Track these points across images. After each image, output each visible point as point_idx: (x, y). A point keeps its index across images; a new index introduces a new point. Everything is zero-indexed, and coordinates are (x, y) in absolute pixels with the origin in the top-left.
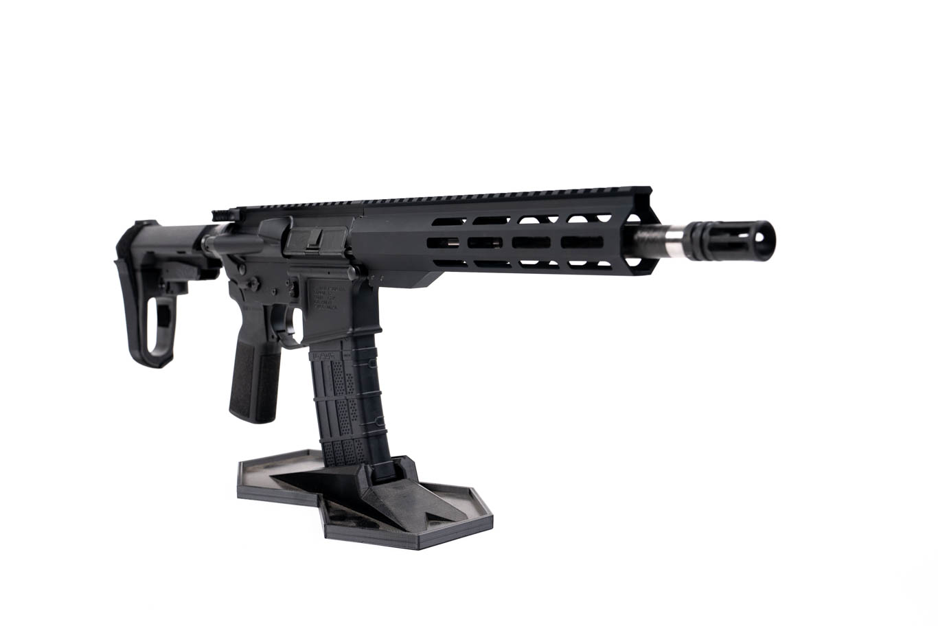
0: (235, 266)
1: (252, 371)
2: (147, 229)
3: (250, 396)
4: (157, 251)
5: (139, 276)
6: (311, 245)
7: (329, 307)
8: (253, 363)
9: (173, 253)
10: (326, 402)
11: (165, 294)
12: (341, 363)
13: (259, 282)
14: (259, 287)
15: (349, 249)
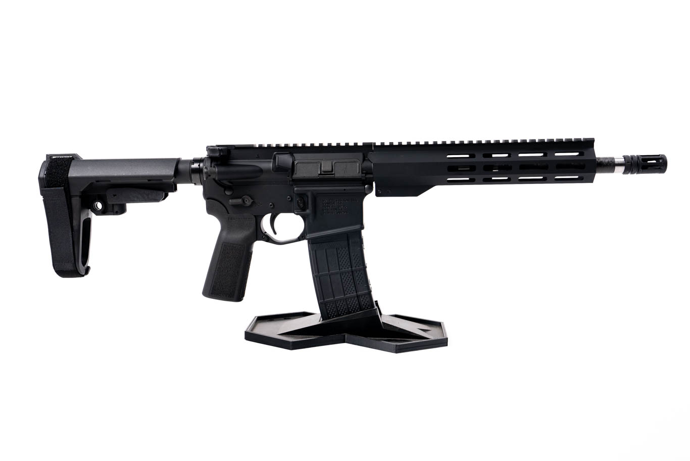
0: (222, 189)
1: (240, 264)
10: (330, 275)
12: (347, 248)
13: (252, 199)
14: (253, 203)
15: (366, 174)
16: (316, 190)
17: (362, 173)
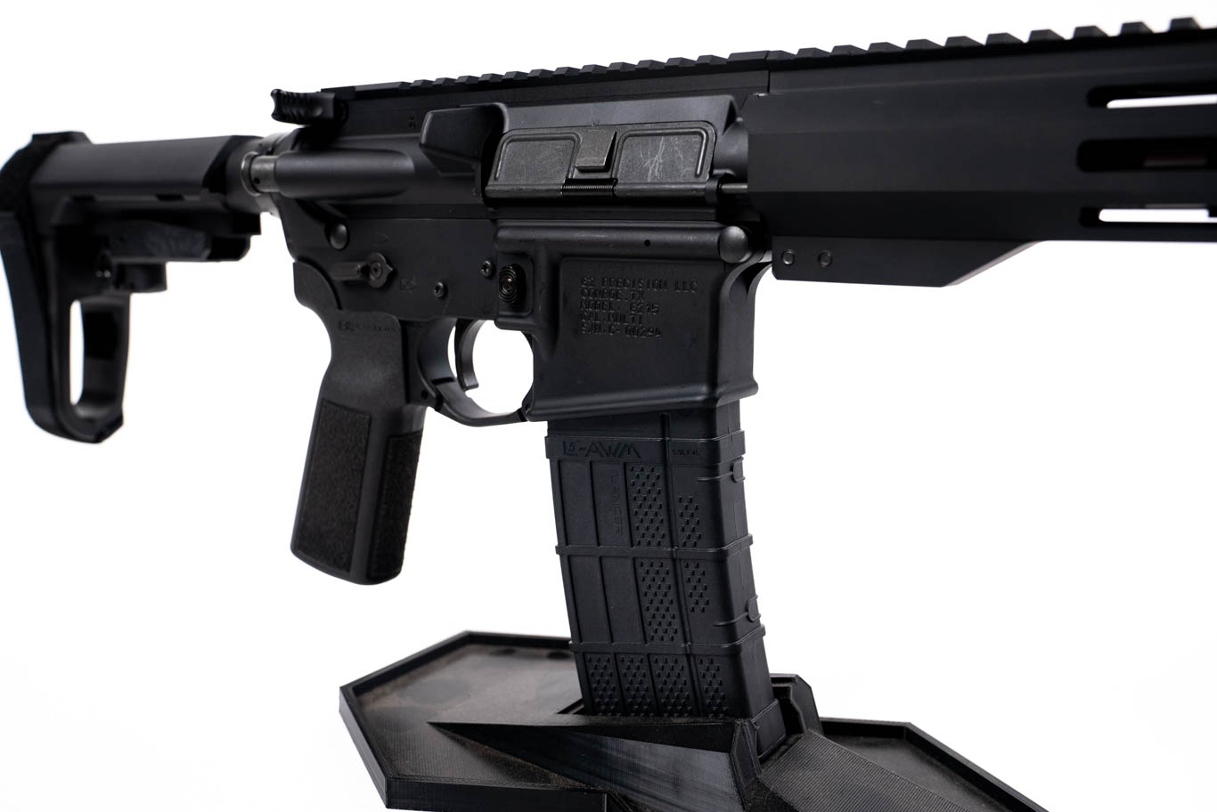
0: (319, 229)
1: (362, 471)
2: (65, 149)
3: (356, 524)
4: (102, 198)
5: (49, 250)
6: (582, 170)
7: (633, 331)
8: (365, 453)
9: (149, 200)
10: (600, 558)
11: (112, 290)
12: (659, 471)
13: (389, 263)
14: (392, 277)
15: (726, 179)
16: (557, 242)
17: (712, 177)
